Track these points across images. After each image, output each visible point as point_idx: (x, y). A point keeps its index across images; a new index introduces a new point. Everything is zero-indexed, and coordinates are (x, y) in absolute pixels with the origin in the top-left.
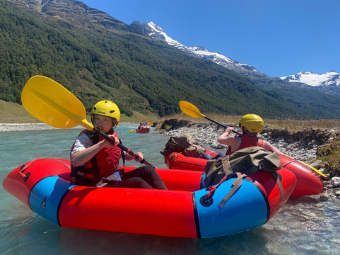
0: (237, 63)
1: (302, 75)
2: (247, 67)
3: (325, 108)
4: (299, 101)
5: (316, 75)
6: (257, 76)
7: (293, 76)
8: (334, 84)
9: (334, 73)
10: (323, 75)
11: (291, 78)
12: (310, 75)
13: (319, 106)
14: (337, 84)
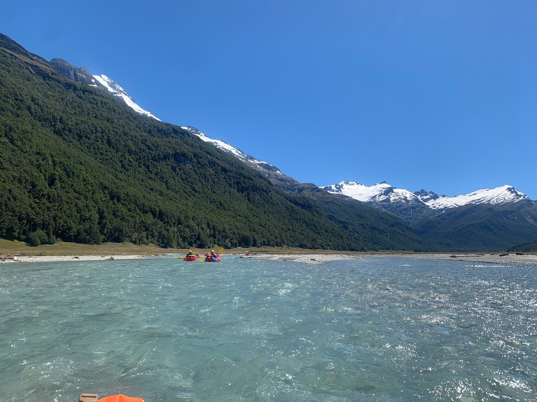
0: (252, 158)
1: (345, 186)
2: (266, 167)
3: (382, 232)
4: (343, 220)
5: (363, 187)
6: (281, 180)
7: (333, 187)
8: (388, 200)
9: (387, 186)
10: (372, 188)
11: (330, 189)
12: (356, 186)
13: (373, 228)
14: (392, 199)
